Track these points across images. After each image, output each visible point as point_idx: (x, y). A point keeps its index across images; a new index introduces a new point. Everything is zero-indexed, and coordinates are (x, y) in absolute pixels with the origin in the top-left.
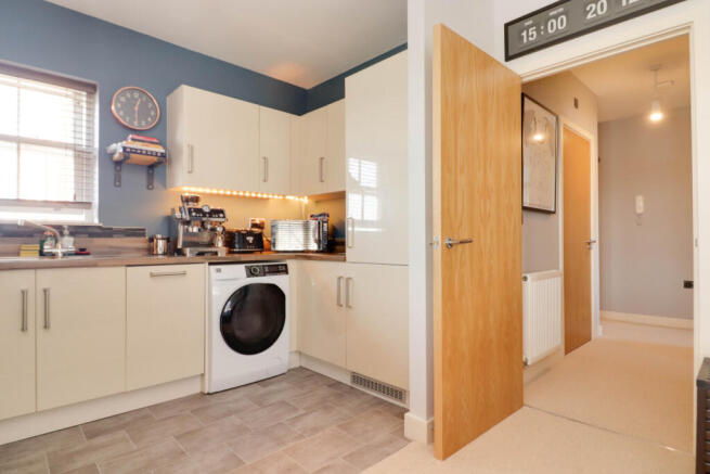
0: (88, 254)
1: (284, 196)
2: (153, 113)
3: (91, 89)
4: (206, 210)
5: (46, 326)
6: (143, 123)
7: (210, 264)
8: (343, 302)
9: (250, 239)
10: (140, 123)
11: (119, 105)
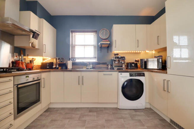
0: (95, 68)
1: (145, 51)
2: (108, 34)
3: (96, 32)
4: (120, 57)
5: (83, 84)
6: (106, 37)
7: (119, 72)
8: (166, 89)
9: (133, 65)
10: (105, 37)
11: (101, 34)
